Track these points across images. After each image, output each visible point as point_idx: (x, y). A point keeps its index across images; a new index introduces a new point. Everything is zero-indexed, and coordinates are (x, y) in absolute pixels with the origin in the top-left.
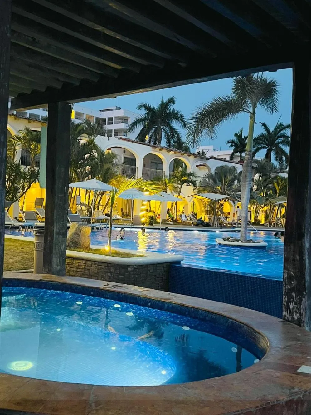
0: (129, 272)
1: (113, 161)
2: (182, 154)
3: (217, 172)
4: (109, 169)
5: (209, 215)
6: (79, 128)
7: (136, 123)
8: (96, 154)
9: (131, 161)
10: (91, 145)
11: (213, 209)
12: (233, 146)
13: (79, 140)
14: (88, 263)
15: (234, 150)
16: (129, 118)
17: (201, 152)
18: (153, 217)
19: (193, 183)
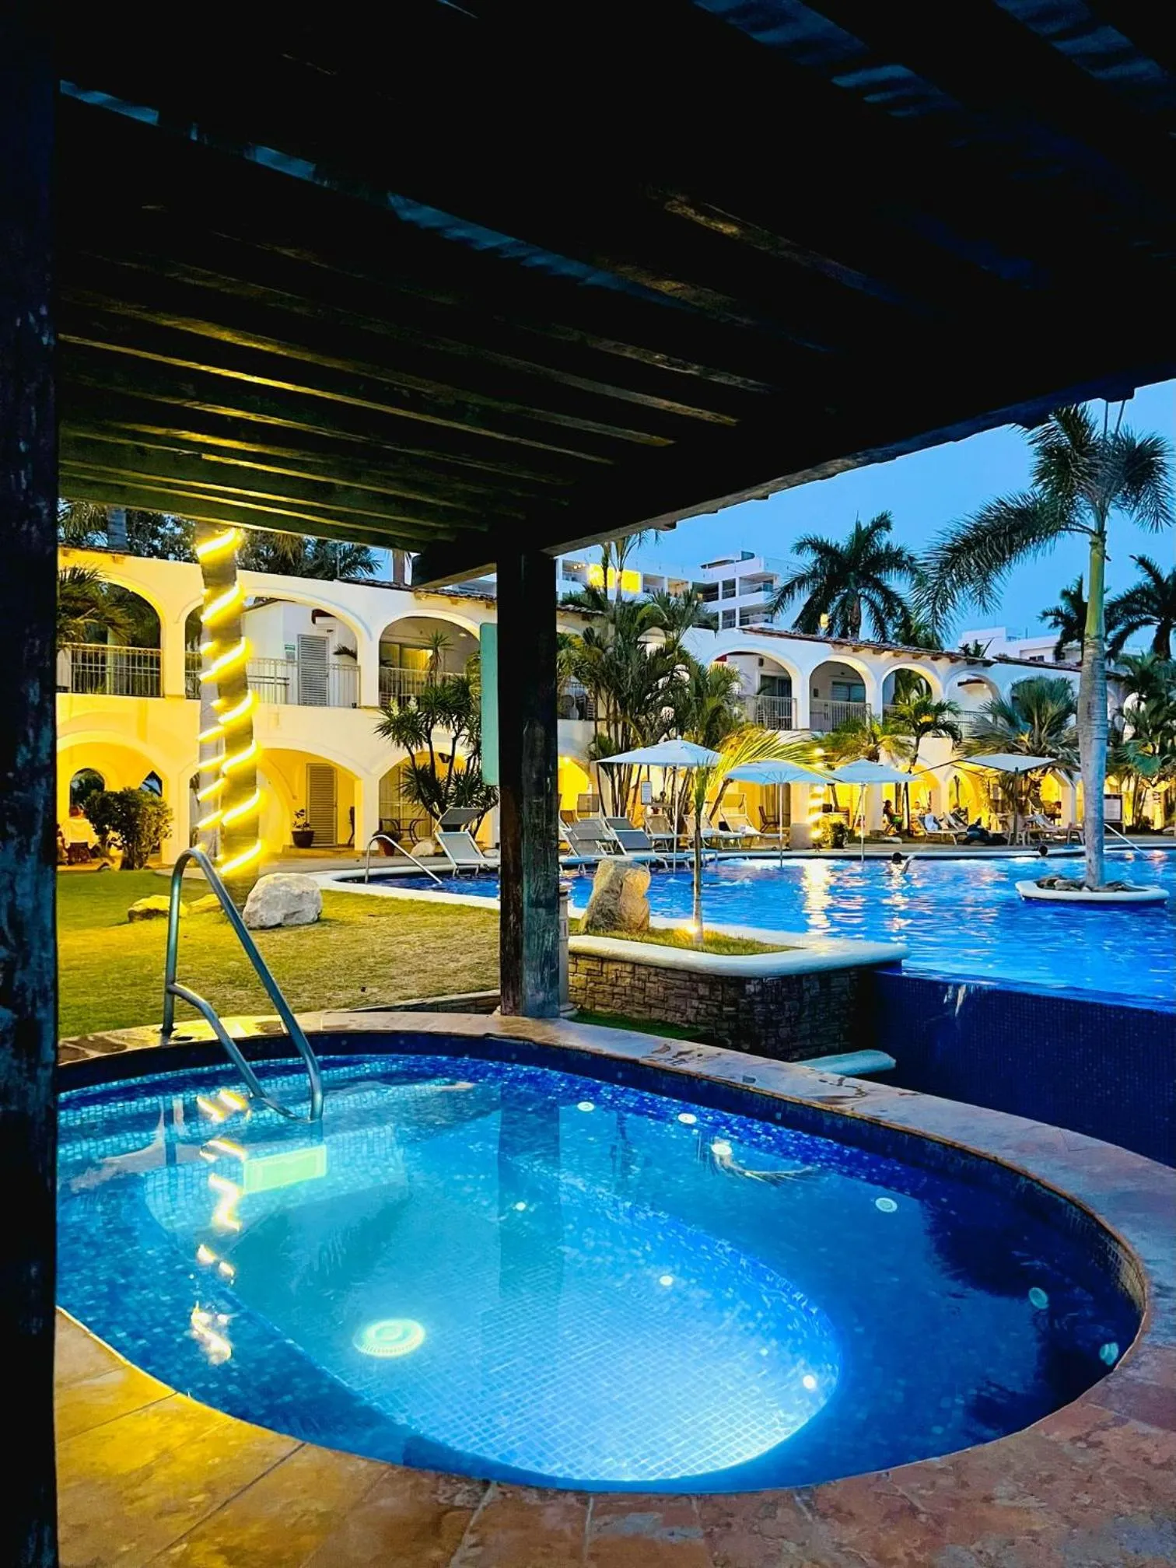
0: (750, 996)
1: (728, 688)
2: (916, 657)
3: (1015, 695)
4: (719, 709)
5: (1003, 812)
6: (641, 615)
7: (793, 588)
8: (686, 676)
9: (778, 685)
10: (672, 653)
11: (1011, 795)
12: (1061, 626)
13: (641, 643)
14: (639, 970)
15: (1064, 634)
16: (777, 576)
17: (972, 647)
18: (842, 825)
19: (951, 730)
